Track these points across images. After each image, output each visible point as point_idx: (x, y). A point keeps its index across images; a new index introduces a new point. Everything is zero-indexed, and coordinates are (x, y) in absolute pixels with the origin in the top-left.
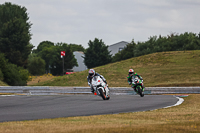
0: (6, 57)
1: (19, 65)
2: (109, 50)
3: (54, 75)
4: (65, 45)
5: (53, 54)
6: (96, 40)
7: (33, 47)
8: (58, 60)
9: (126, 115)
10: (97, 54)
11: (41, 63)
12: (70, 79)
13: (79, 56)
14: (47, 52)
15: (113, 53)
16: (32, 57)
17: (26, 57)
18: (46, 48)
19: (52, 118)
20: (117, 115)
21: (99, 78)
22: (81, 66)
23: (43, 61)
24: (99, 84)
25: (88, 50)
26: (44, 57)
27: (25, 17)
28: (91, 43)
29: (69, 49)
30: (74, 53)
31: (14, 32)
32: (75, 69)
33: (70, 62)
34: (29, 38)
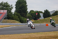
0: (20, 15)
1: (24, 17)
2: (50, 13)
3: (34, 20)
4: (37, 11)
5: (34, 14)
6: (46, 10)
7: (28, 12)
8: (35, 16)
9: (55, 32)
10: (47, 14)
11: (30, 17)
12: (39, 21)
13: (41, 15)
14: (32, 13)
15: (51, 14)
16: (28, 15)
17: (26, 15)
18: (32, 12)
19: (34, 33)
20: (52, 32)
21: (30, 22)
22: (42, 18)
23: (31, 16)
24: (30, 23)
25: (44, 13)
26: (31, 15)
27: (26, 3)
28: (45, 11)
29: (39, 13)
30: (40, 14)
31: (23, 7)
32: (40, 18)
33: (39, 16)
34: (27, 9)
